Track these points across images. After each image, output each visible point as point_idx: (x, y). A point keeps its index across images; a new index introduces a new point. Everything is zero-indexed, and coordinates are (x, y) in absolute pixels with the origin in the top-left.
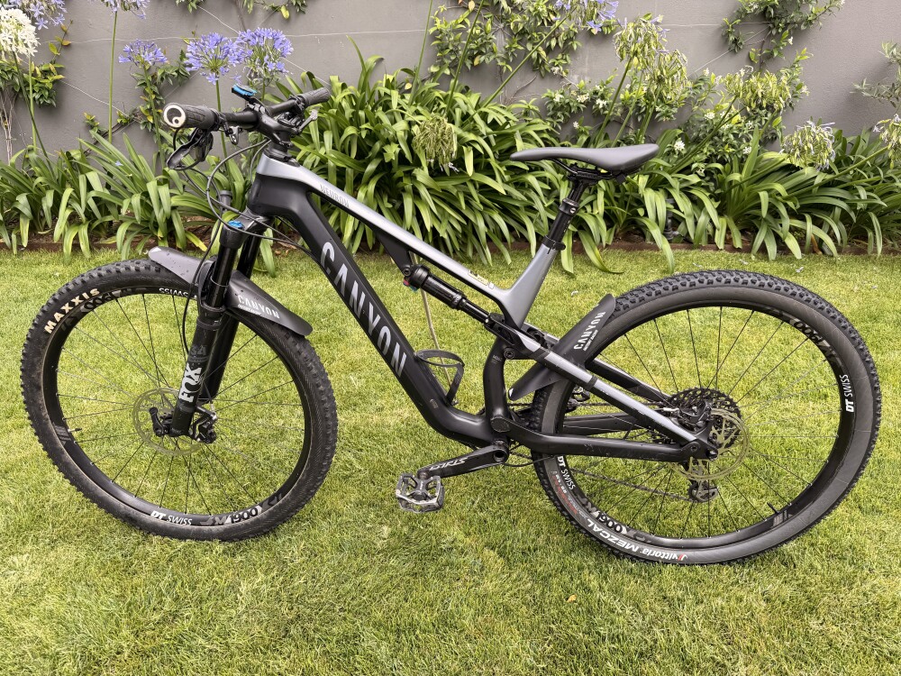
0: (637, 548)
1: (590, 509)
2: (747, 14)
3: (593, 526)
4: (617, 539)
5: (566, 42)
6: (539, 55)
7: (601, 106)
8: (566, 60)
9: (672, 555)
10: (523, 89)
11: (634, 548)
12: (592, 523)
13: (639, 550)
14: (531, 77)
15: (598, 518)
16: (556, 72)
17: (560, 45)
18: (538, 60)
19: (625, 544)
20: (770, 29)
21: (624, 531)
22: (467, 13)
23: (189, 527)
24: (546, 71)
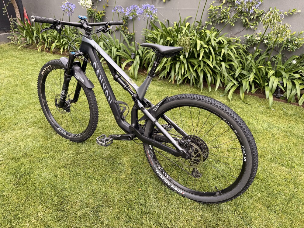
0: (170, 184)
1: (158, 165)
3: (157, 171)
4: (164, 178)
5: (257, 17)
6: (246, 21)
7: (265, 43)
8: (256, 24)
9: (181, 191)
10: (239, 33)
11: (169, 184)
12: (157, 170)
13: (170, 185)
14: (242, 29)
15: (160, 169)
16: (252, 28)
17: (255, 18)
18: (245, 23)
19: (166, 181)
21: (167, 177)
22: (222, 4)
23: (65, 134)
24: (248, 27)
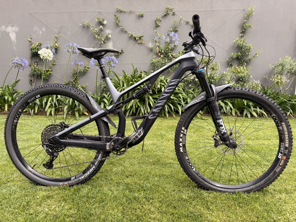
2: (233, 58)
7: (197, 80)
20: (240, 62)
22: (161, 58)
